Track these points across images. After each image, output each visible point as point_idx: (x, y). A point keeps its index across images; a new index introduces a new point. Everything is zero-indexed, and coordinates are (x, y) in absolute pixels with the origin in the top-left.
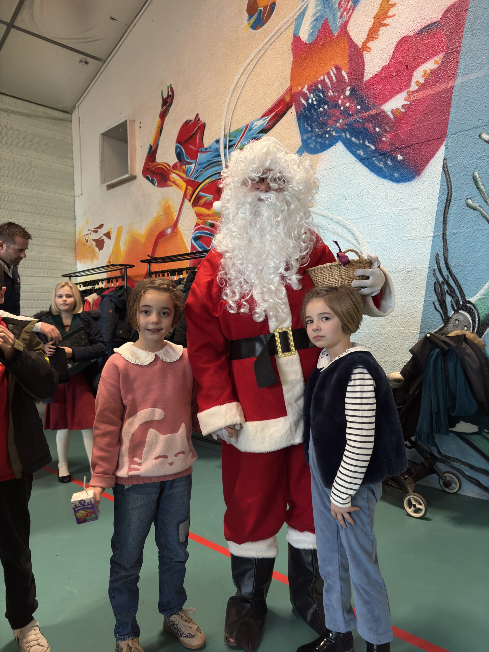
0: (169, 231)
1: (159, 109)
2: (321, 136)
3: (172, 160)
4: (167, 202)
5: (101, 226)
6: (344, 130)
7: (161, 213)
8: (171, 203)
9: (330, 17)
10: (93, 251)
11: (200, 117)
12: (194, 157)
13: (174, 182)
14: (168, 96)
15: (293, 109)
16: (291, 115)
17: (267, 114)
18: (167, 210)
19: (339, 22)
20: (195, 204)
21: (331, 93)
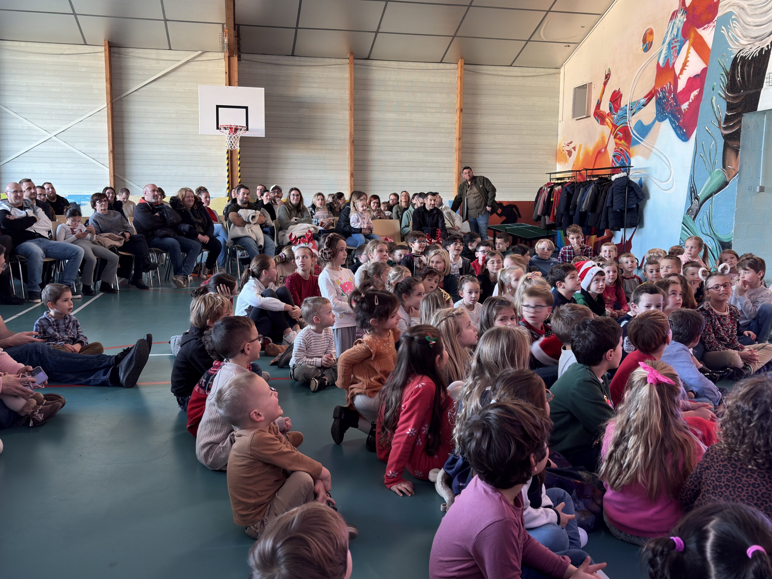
0: (603, 150)
1: (603, 80)
2: (662, 114)
3: (607, 111)
4: (603, 134)
5: (571, 143)
6: (670, 114)
7: (600, 139)
8: (605, 135)
9: (669, 57)
10: (566, 157)
11: (621, 90)
12: (617, 112)
13: (607, 123)
14: (608, 74)
15: (654, 98)
16: (654, 99)
17: (645, 97)
18: (603, 138)
19: (673, 62)
20: (615, 138)
21: (667, 94)
